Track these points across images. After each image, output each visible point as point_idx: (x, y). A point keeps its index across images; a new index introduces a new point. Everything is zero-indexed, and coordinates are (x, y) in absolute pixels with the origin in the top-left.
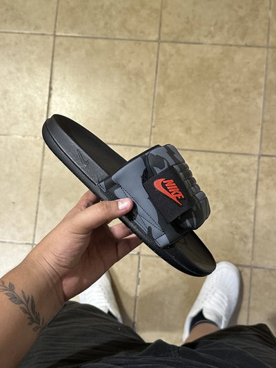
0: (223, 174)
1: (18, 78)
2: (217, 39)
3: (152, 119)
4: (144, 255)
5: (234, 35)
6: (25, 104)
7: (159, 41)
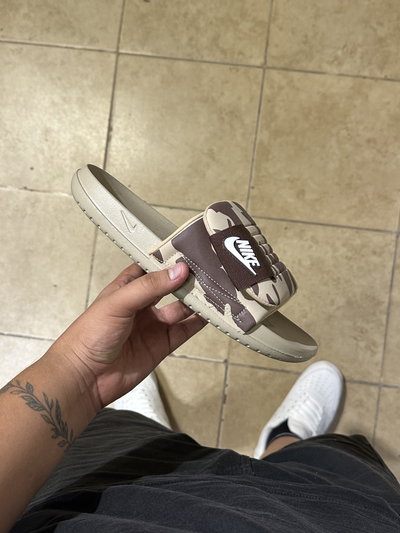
0: (347, 257)
1: (64, 112)
2: (346, 68)
3: (251, 177)
4: (233, 364)
5: (370, 64)
6: (73, 149)
7: (264, 67)
